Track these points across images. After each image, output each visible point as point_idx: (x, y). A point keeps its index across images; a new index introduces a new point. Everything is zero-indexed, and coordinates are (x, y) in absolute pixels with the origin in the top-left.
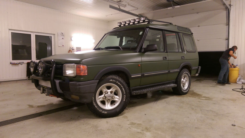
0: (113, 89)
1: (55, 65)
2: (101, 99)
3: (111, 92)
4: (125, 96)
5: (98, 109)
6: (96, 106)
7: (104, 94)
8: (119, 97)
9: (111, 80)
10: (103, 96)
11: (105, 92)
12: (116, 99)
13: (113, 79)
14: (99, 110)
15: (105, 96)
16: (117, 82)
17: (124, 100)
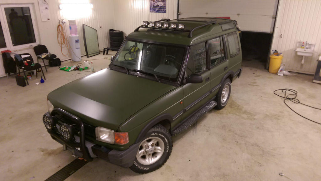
0: (155, 141)
1: (83, 126)
2: (141, 155)
3: (152, 145)
4: (168, 147)
5: (139, 167)
6: (137, 165)
7: (145, 148)
8: (161, 147)
9: (153, 134)
10: (143, 151)
11: (146, 147)
12: (159, 151)
13: (154, 132)
14: (141, 168)
15: (145, 151)
16: (160, 134)
17: (167, 151)
